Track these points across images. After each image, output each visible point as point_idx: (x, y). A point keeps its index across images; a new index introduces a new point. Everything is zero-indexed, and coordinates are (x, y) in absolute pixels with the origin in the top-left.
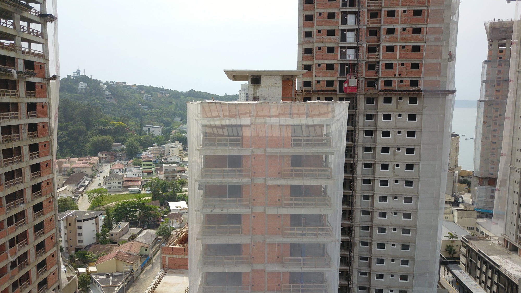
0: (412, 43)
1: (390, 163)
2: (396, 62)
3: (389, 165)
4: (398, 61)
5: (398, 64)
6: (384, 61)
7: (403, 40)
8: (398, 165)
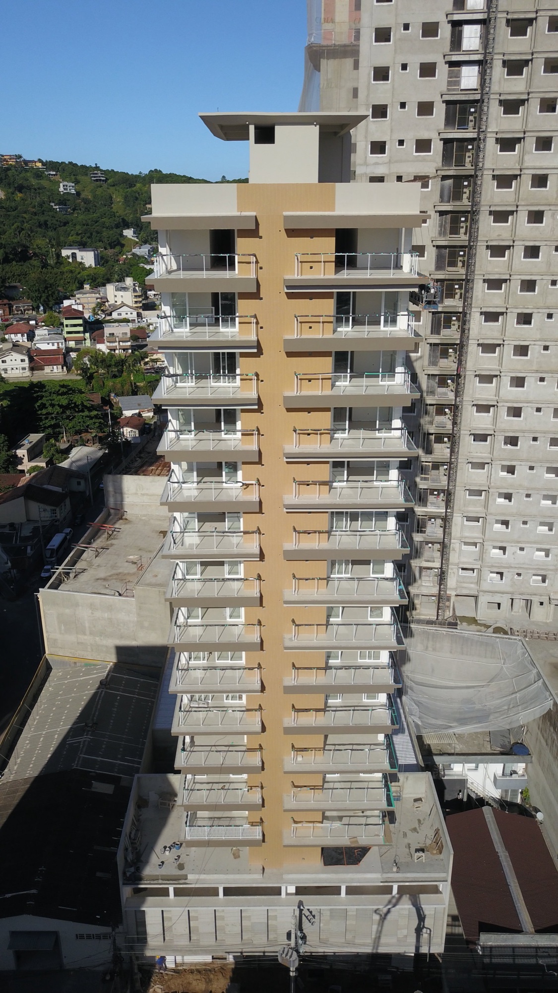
1: (535, 311)
3: (534, 316)
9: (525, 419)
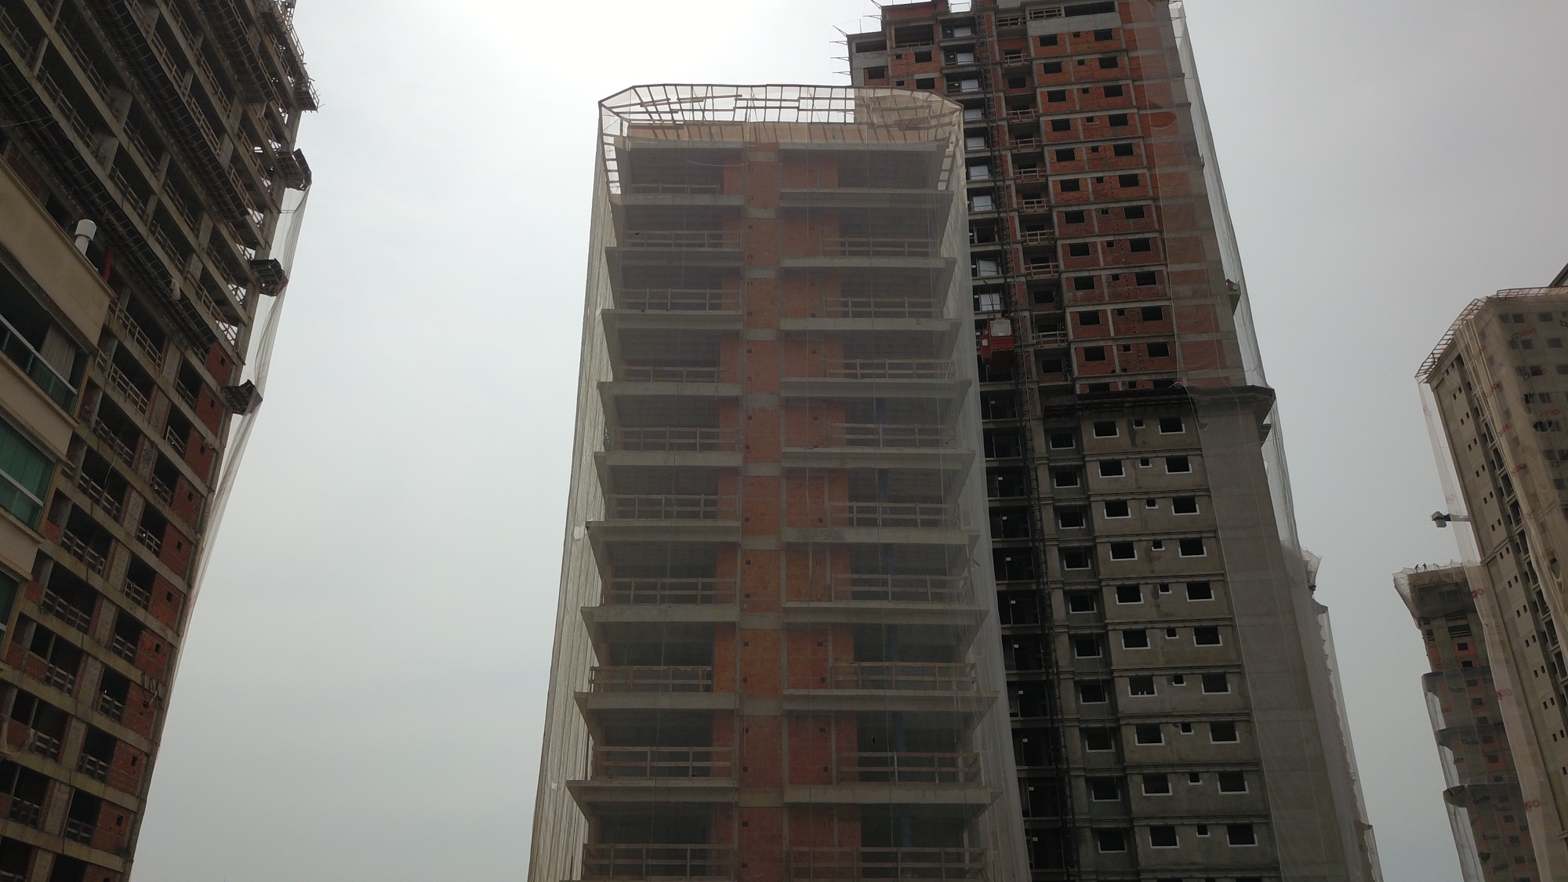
0: (1140, 303)
1: (1142, 582)
2: (1110, 343)
3: (1141, 589)
4: (1114, 339)
5: (1115, 348)
6: (1079, 343)
7: (1115, 297)
8: (1165, 588)
9: (1169, 743)
